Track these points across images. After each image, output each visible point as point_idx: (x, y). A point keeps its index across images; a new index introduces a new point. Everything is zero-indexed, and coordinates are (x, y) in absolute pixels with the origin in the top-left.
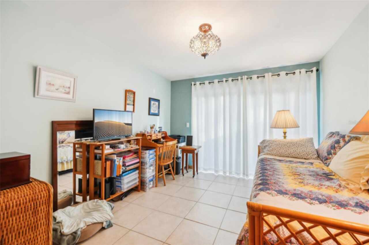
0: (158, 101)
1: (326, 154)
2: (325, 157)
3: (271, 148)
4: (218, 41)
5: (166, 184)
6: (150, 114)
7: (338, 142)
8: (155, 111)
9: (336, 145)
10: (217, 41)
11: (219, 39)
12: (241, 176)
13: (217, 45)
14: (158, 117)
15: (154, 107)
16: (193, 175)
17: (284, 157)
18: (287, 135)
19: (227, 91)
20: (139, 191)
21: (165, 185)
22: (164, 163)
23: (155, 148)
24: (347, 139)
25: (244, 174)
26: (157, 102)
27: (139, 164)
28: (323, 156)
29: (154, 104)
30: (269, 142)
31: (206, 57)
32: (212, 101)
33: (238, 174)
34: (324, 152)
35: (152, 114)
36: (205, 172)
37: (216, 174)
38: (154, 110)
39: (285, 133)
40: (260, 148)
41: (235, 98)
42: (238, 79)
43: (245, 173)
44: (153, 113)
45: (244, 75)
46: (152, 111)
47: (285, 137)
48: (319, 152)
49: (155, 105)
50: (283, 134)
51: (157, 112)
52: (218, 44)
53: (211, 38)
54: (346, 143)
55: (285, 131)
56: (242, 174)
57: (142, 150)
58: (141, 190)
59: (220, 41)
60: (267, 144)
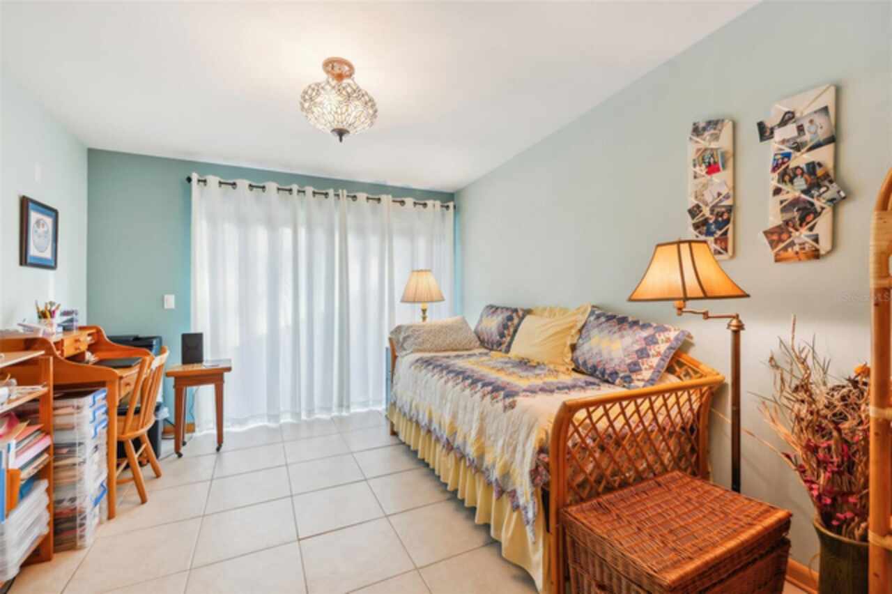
0: (54, 214)
1: (498, 338)
2: (498, 341)
3: (420, 340)
4: (370, 104)
5: (148, 496)
6: (29, 260)
7: (510, 319)
8: (42, 252)
9: (509, 323)
10: (366, 103)
11: (371, 100)
12: (335, 413)
13: (368, 114)
14: (50, 272)
15: (39, 236)
16: (216, 445)
17: (445, 350)
18: (427, 314)
19: (302, 215)
20: (48, 559)
21: (144, 501)
22: (137, 430)
23: (102, 384)
24: (521, 313)
25: (341, 405)
26: (48, 215)
27: (45, 456)
28: (493, 341)
29: (38, 222)
30: (411, 329)
31: (344, 138)
32: (261, 236)
33: (329, 409)
34: (494, 335)
35: (33, 261)
36: (237, 429)
37: (272, 425)
38: (39, 247)
39: (424, 311)
40: (394, 342)
41: (320, 237)
42: (326, 195)
43: (345, 403)
44: (35, 258)
45: (343, 189)
46: (33, 251)
47: (424, 318)
48: (481, 338)
49: (43, 225)
50: (421, 314)
51: (48, 254)
52: (371, 112)
53: (355, 95)
54: (522, 319)
55: (424, 308)
56: (335, 408)
57: (55, 399)
58: (56, 551)
59: (373, 106)
60: (409, 333)
